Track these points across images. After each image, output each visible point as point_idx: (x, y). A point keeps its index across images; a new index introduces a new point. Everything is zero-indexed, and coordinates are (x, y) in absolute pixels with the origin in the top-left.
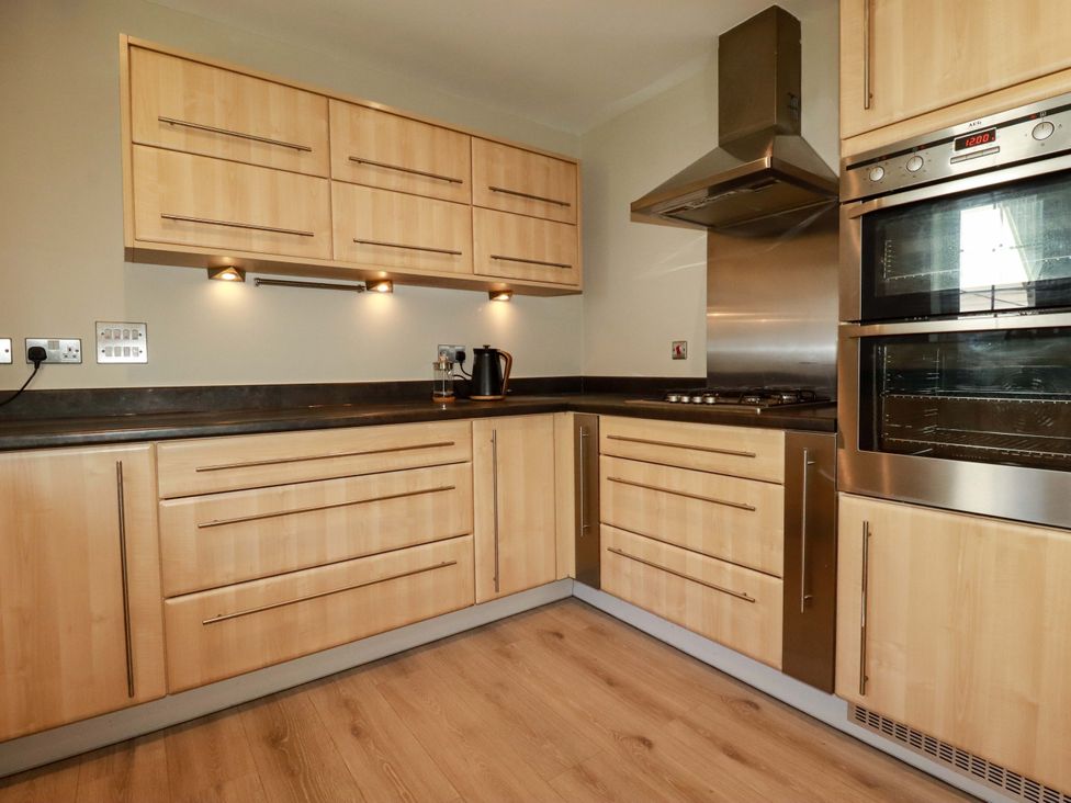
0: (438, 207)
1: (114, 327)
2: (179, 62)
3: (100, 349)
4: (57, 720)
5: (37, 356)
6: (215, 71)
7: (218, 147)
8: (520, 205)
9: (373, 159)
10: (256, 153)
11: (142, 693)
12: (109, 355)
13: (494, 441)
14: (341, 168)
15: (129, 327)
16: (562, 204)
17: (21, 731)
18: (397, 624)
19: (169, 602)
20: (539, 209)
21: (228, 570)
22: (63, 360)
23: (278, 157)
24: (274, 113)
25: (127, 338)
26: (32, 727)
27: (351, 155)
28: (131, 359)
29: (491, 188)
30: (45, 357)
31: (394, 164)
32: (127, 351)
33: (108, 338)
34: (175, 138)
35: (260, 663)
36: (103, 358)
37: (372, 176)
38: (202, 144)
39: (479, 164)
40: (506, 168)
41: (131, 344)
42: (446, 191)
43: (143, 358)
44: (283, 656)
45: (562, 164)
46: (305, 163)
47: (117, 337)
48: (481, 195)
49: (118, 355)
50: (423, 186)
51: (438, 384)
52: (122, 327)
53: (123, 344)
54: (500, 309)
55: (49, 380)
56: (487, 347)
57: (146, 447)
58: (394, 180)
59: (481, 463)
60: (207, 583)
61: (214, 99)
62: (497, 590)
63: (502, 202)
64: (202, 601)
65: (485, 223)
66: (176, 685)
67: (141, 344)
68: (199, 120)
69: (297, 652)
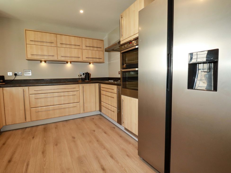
0: (76, 50)
1: (26, 70)
2: (33, 32)
3: (25, 73)
4: (16, 123)
5: (16, 75)
6: (38, 32)
7: (39, 44)
8: (91, 48)
9: (64, 43)
10: (45, 44)
11: (27, 120)
12: (26, 74)
13: (83, 88)
14: (59, 45)
15: (29, 70)
16: (100, 48)
17: (11, 124)
18: (66, 115)
19: (31, 109)
20: (95, 49)
21: (39, 105)
22: (19, 75)
23: (48, 44)
24: (48, 38)
25: (28, 72)
26: (13, 123)
27: (60, 43)
28: (29, 75)
29: (86, 46)
30: (17, 75)
31: (68, 44)
32: (28, 74)
33: (26, 72)
34: (33, 43)
35: (44, 118)
36: (25, 75)
37: (64, 46)
38: (37, 43)
39: (84, 42)
40: (89, 42)
41: (29, 73)
42: (78, 47)
43: (31, 75)
44: (48, 118)
45: (100, 41)
46: (53, 45)
47: (27, 72)
48: (84, 47)
49: (27, 74)
50: (73, 47)
51: (79, 79)
52: (28, 70)
53: (28, 73)
54: (91, 66)
55: (17, 78)
56: (87, 72)
57: (27, 87)
58: (68, 46)
59: (81, 91)
60: (36, 106)
61: (38, 36)
62: (84, 111)
63: (88, 48)
64: (36, 109)
65: (85, 52)
66: (32, 120)
67: (30, 73)
68: (36, 40)
69: (50, 117)
